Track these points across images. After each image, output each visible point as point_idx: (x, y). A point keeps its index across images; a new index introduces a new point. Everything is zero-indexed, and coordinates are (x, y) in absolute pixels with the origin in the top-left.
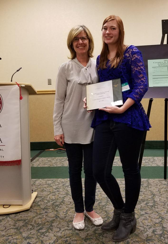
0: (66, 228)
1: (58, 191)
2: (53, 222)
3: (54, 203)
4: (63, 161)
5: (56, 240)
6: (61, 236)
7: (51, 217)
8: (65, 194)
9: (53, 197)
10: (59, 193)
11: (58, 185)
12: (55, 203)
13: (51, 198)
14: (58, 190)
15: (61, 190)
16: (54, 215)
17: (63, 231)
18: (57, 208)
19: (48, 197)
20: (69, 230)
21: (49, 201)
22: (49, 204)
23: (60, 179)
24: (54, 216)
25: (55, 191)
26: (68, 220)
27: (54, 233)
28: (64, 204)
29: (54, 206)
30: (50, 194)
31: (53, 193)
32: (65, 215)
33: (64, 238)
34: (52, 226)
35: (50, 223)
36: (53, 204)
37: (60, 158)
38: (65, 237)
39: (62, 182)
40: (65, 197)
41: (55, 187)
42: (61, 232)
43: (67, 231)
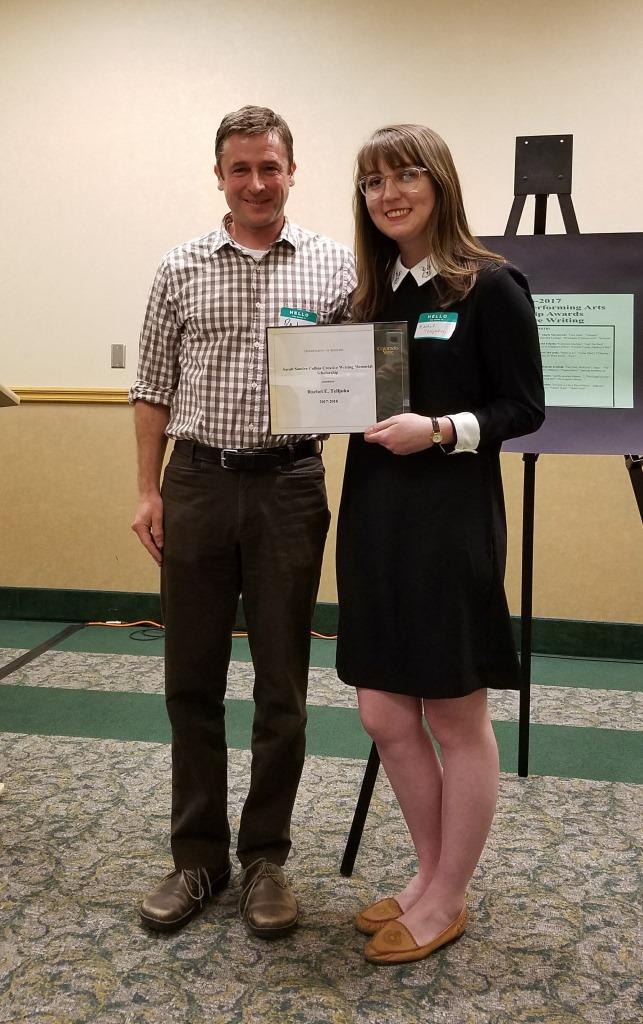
0: (72, 928)
1: (86, 787)
2: (29, 902)
3: (55, 830)
4: (142, 670)
5: (20, 970)
6: (42, 956)
7: (30, 883)
8: (110, 798)
9: (62, 806)
10: (87, 796)
11: (95, 762)
12: (61, 829)
13: (52, 813)
14: (89, 782)
15: (99, 783)
16: (42, 875)
17: (57, 938)
18: (63, 852)
19: (43, 806)
20: (79, 936)
21: (39, 822)
22: (37, 832)
23: (107, 741)
24: (42, 879)
25: (75, 784)
26: (86, 900)
27: (23, 941)
28: (93, 836)
29: (52, 842)
30: (53, 795)
31: (65, 791)
32: (83, 878)
33: (53, 965)
34: (20, 914)
35: (18, 903)
36: (51, 835)
37: (135, 658)
38: (56, 960)
39: (116, 752)
40: (105, 810)
41: (78, 771)
42: (47, 940)
43: (69, 939)
